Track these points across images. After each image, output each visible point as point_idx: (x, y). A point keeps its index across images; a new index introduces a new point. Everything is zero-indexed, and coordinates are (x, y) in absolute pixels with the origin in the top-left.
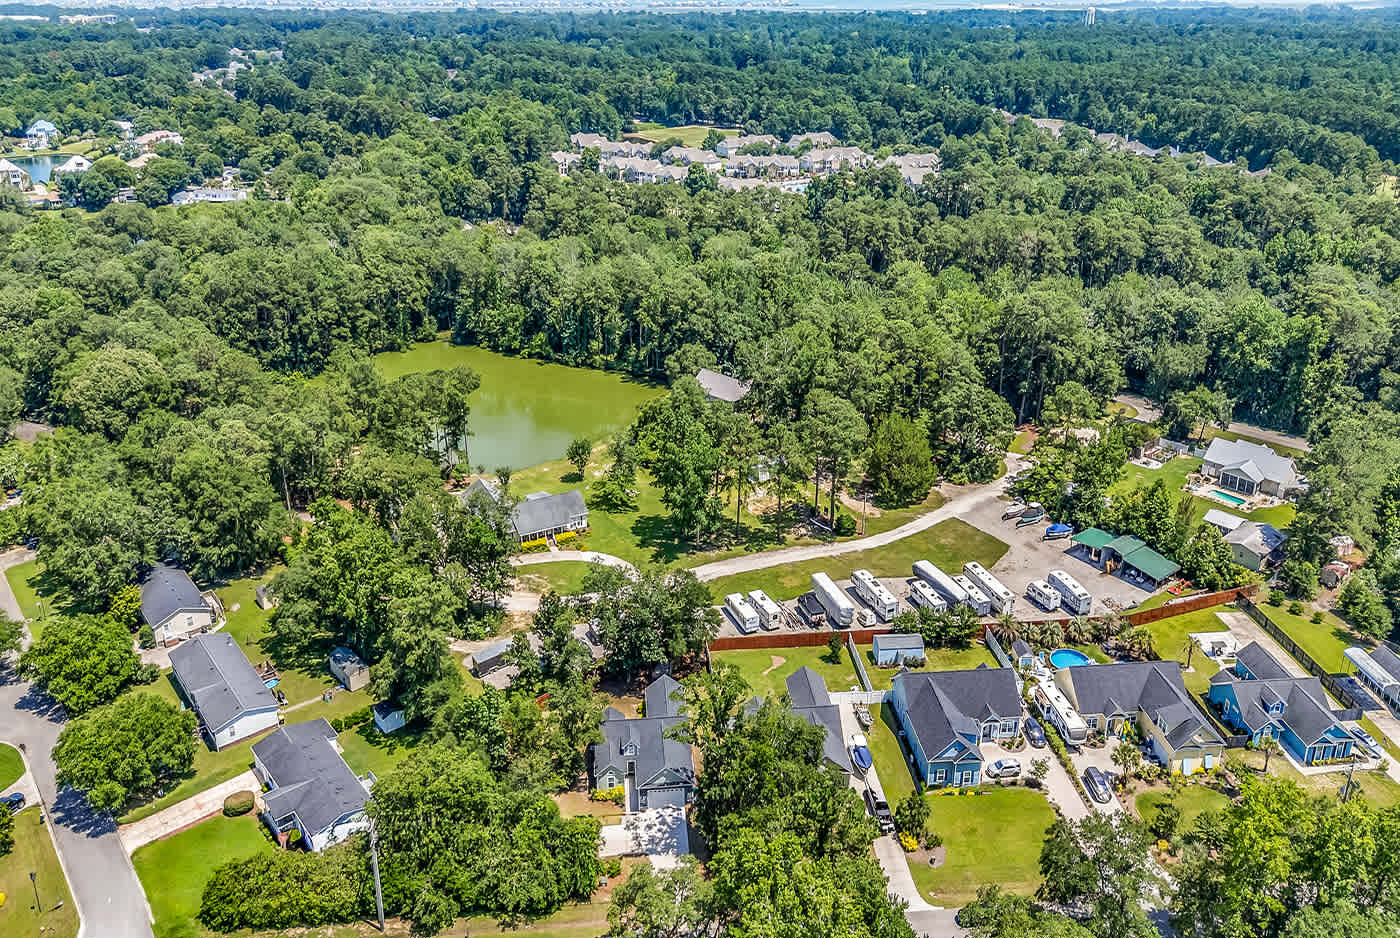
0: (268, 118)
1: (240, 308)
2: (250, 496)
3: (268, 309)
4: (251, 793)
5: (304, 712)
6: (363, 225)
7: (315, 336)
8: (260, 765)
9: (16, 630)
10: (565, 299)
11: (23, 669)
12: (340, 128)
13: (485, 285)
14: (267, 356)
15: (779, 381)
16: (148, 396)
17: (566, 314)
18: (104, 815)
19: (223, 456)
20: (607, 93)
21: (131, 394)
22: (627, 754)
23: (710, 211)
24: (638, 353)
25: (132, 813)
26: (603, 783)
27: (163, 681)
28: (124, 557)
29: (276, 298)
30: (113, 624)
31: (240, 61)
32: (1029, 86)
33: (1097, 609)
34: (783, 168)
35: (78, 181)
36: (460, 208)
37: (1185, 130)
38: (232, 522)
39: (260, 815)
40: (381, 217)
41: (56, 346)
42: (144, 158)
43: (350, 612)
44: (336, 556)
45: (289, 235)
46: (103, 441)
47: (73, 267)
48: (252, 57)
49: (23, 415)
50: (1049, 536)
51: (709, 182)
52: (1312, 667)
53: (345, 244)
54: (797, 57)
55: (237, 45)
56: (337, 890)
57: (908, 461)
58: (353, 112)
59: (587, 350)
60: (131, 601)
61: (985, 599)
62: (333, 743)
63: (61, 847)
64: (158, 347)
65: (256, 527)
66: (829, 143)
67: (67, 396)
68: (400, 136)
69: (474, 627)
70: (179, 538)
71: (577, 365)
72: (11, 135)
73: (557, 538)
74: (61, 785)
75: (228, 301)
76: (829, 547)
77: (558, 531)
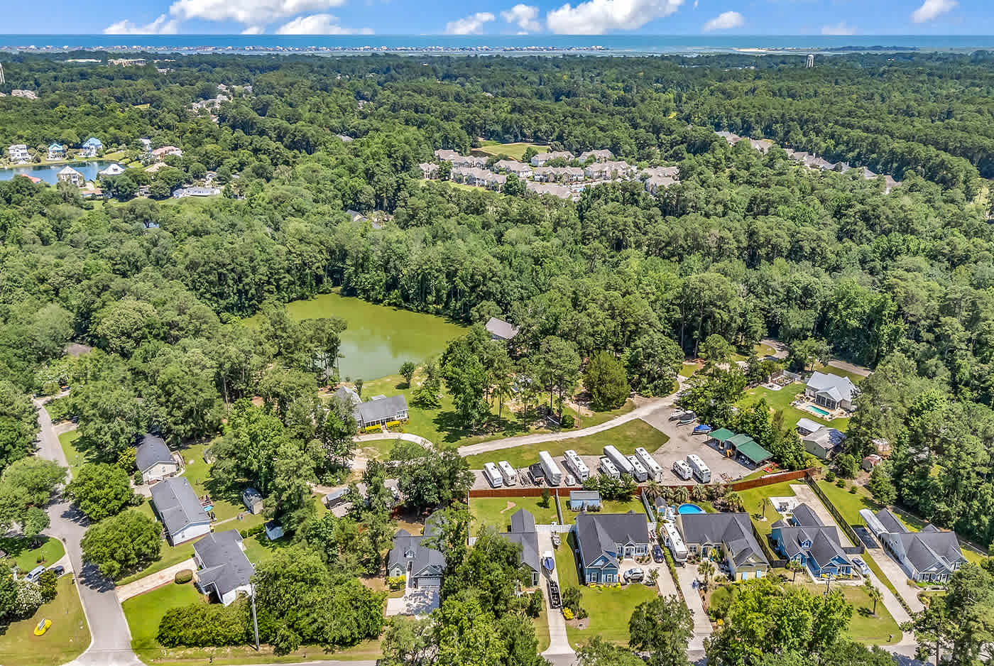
0: (237, 139)
1: (207, 273)
2: (203, 395)
3: (225, 275)
4: (191, 571)
5: (225, 526)
6: (289, 218)
7: (253, 291)
8: (197, 555)
9: (63, 472)
10: (412, 269)
11: (66, 495)
12: (282, 147)
13: (363, 258)
14: (223, 303)
15: (534, 328)
16: (147, 330)
17: (411, 278)
18: (108, 580)
19: (187, 370)
20: (461, 122)
21: (137, 329)
22: (408, 556)
23: (515, 210)
24: (456, 304)
25: (124, 580)
26: (393, 573)
27: (146, 505)
28: (127, 430)
29: (229, 267)
30: (119, 469)
31: (224, 94)
32: (751, 117)
33: (715, 479)
34: (573, 176)
35: (114, 182)
36: (355, 204)
37: (853, 151)
38: (191, 411)
39: (195, 584)
40: (300, 212)
41: (94, 297)
42: (157, 166)
43: (255, 467)
44: (248, 433)
45: (241, 224)
46: (119, 359)
47: (108, 245)
48: (232, 91)
49: (73, 339)
50: (695, 432)
51: (520, 186)
52: (840, 521)
53: (277, 229)
54: (597, 93)
55: (223, 82)
56: (234, 626)
57: (610, 382)
58: (292, 134)
59: (425, 302)
60: (130, 456)
61: (644, 470)
62: (240, 544)
63: (83, 597)
64: (155, 300)
65: (206, 414)
66: (608, 157)
67: (99, 329)
68: (320, 154)
69: (329, 477)
70: (161, 420)
71: (418, 311)
72: (73, 148)
73: (388, 424)
74: (85, 562)
75: (200, 269)
76: (556, 435)
77: (388, 420)
